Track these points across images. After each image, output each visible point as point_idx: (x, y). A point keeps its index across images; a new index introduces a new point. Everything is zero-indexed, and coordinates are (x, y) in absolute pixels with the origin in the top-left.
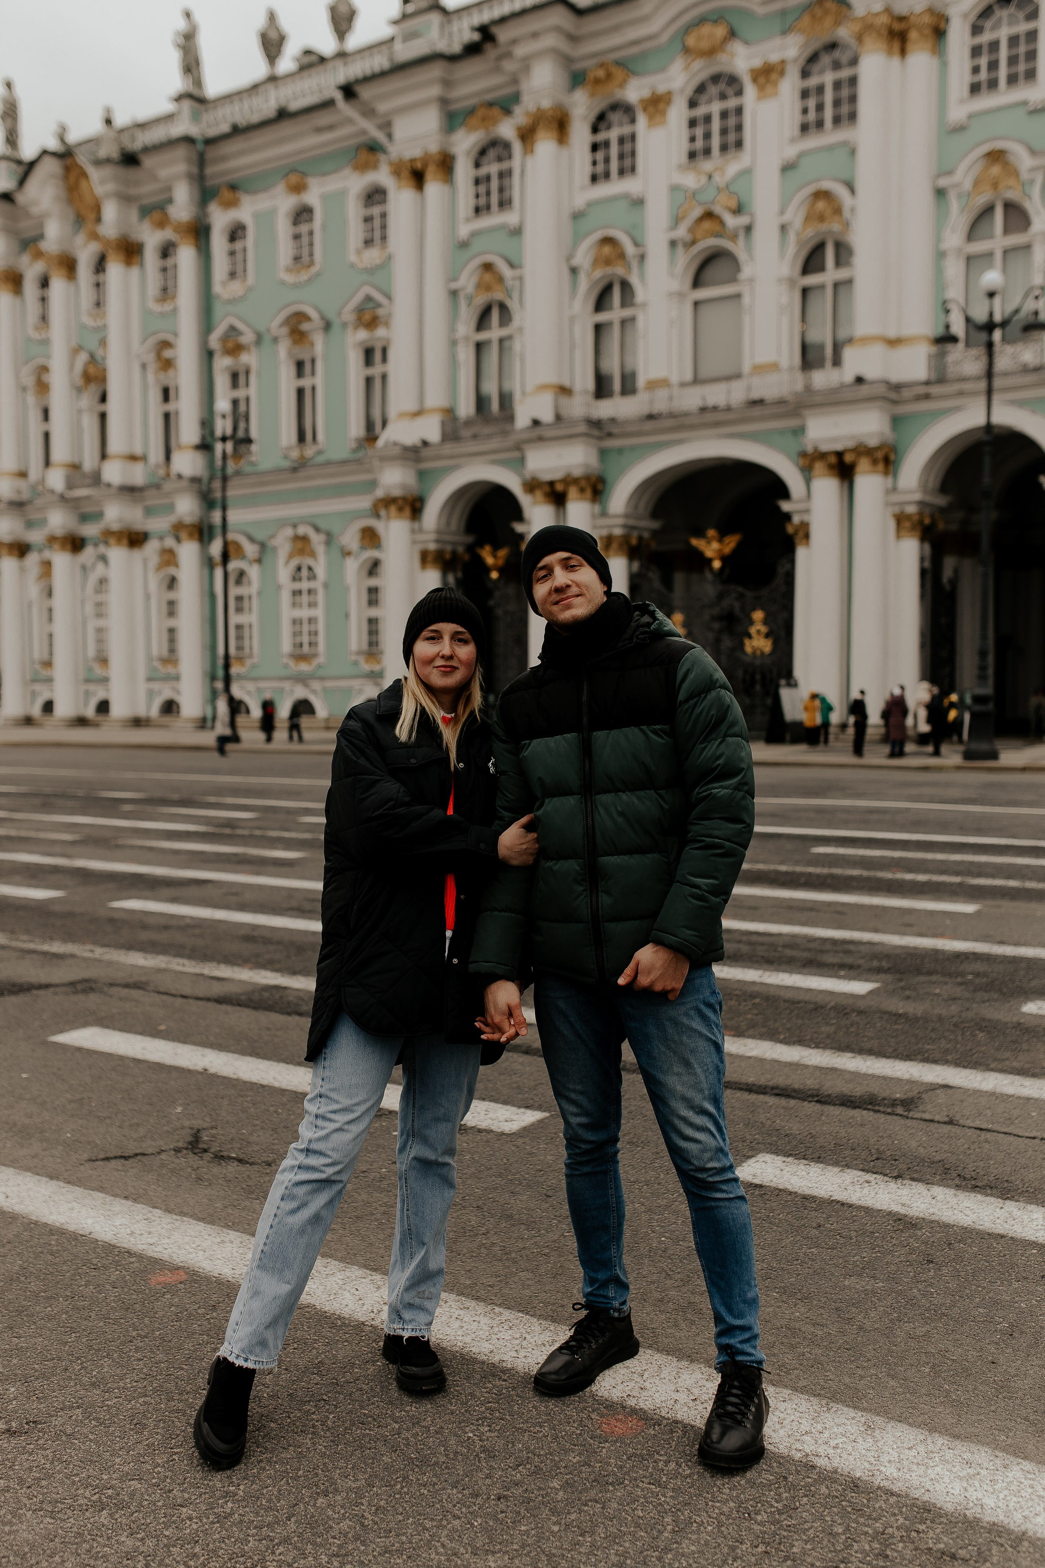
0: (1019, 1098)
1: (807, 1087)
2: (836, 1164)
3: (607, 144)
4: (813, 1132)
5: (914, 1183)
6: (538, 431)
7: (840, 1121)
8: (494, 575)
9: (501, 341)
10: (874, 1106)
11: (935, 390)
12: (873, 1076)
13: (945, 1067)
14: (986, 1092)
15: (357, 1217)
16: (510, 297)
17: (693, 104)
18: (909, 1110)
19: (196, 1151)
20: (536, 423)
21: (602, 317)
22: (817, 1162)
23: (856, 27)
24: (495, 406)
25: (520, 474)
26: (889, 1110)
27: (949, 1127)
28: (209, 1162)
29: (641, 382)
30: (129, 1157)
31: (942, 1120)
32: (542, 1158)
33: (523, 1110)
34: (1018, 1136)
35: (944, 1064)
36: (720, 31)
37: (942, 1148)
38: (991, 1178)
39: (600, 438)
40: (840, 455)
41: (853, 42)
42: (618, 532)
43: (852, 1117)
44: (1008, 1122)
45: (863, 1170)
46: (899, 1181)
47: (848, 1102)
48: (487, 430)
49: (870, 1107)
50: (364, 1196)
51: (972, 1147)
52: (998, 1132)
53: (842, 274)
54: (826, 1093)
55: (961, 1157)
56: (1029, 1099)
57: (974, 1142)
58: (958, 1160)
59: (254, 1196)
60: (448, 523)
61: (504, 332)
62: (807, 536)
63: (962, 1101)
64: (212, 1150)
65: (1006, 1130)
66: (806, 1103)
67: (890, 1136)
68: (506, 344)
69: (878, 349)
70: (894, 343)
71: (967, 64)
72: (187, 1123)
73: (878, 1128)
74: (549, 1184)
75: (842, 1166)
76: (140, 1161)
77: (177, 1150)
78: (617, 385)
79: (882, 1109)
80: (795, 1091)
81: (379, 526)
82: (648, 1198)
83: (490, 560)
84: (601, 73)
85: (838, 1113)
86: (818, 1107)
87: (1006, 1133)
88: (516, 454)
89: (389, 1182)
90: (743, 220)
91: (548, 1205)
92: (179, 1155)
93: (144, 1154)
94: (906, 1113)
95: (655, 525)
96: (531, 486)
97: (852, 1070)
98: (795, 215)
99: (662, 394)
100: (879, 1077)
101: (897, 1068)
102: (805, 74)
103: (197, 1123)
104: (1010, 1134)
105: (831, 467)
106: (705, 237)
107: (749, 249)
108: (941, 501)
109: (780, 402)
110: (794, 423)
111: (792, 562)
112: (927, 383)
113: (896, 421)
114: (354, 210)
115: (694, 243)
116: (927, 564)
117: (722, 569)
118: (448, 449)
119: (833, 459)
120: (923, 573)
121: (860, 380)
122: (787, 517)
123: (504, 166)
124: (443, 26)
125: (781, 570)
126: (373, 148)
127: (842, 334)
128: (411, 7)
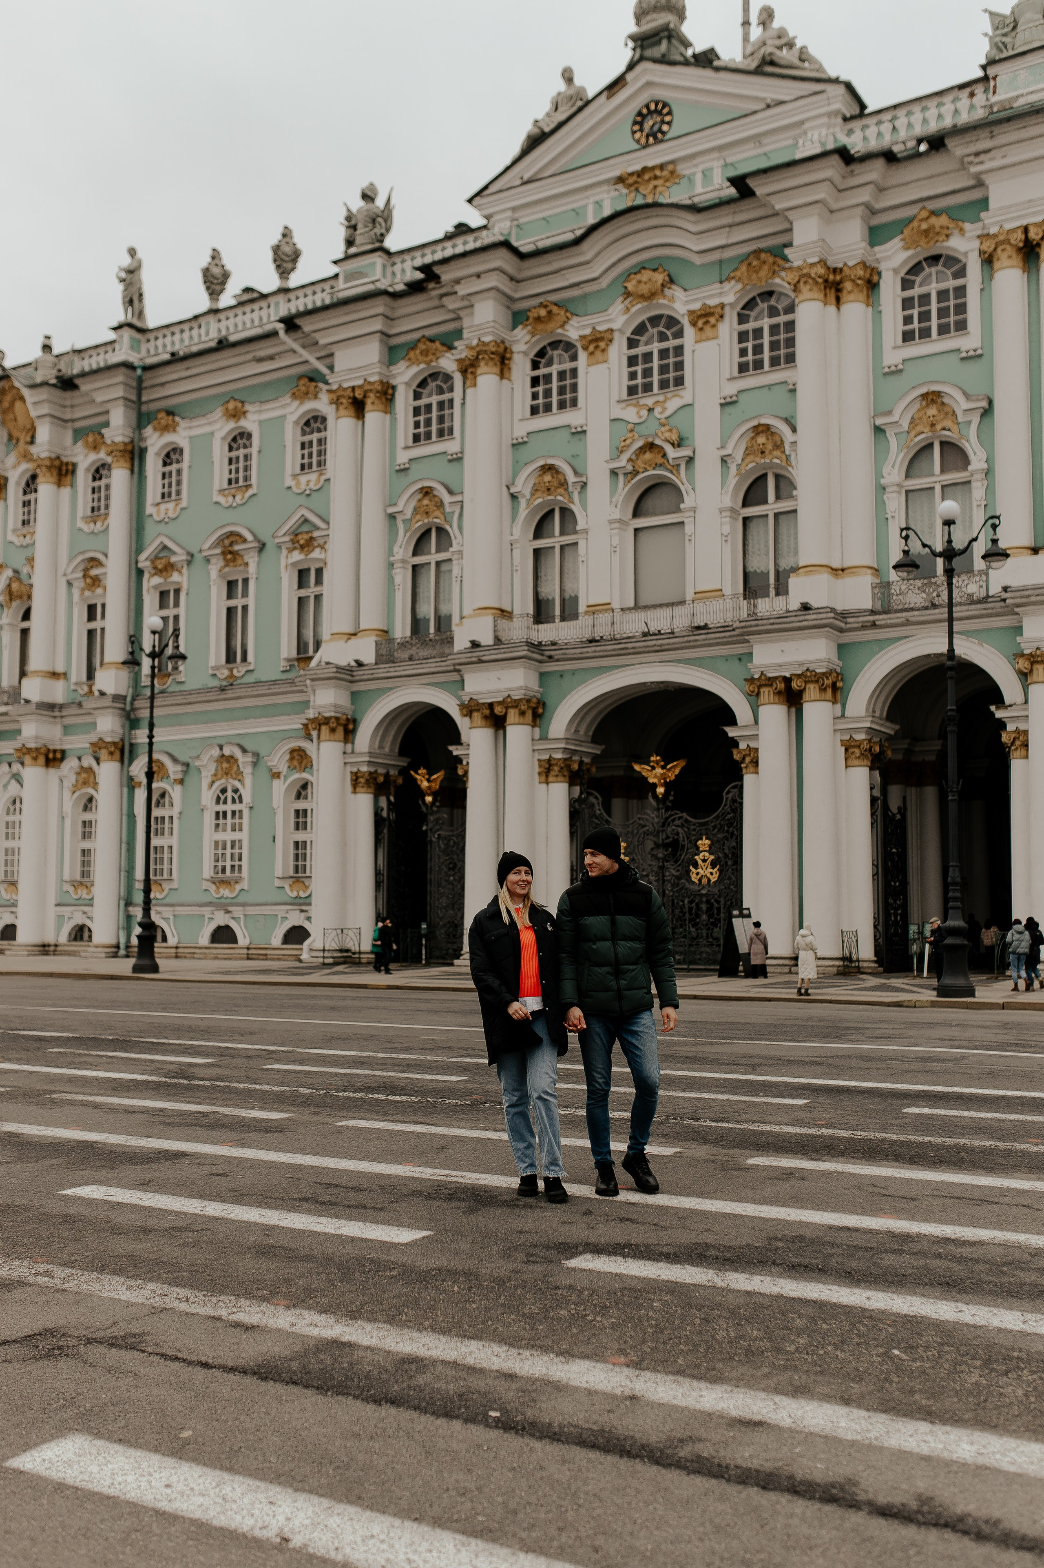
3: (548, 378)
8: (429, 799)
9: (438, 564)
11: (881, 619)
17: (632, 343)
21: (541, 543)
23: (793, 277)
25: (458, 698)
36: (659, 278)
39: (541, 662)
40: (787, 681)
41: (788, 289)
42: (559, 756)
48: (423, 653)
53: (784, 506)
60: (381, 747)
62: (755, 763)
68: (444, 567)
69: (824, 577)
70: (838, 572)
71: (900, 315)
81: (310, 748)
83: (425, 784)
84: (543, 312)
90: (686, 452)
95: (597, 750)
98: (736, 449)
99: (604, 618)
102: (742, 319)
105: (779, 693)
106: (646, 470)
107: (691, 481)
108: (889, 729)
109: (725, 628)
110: (739, 649)
111: (741, 787)
112: (873, 612)
113: (842, 649)
114: (291, 436)
115: (635, 473)
116: (877, 793)
117: (666, 795)
118: (383, 670)
119: (781, 686)
120: (873, 800)
121: (806, 607)
122: (734, 743)
123: (446, 397)
124: (384, 266)
125: (728, 796)
126: (314, 377)
127: (784, 564)
128: (353, 250)
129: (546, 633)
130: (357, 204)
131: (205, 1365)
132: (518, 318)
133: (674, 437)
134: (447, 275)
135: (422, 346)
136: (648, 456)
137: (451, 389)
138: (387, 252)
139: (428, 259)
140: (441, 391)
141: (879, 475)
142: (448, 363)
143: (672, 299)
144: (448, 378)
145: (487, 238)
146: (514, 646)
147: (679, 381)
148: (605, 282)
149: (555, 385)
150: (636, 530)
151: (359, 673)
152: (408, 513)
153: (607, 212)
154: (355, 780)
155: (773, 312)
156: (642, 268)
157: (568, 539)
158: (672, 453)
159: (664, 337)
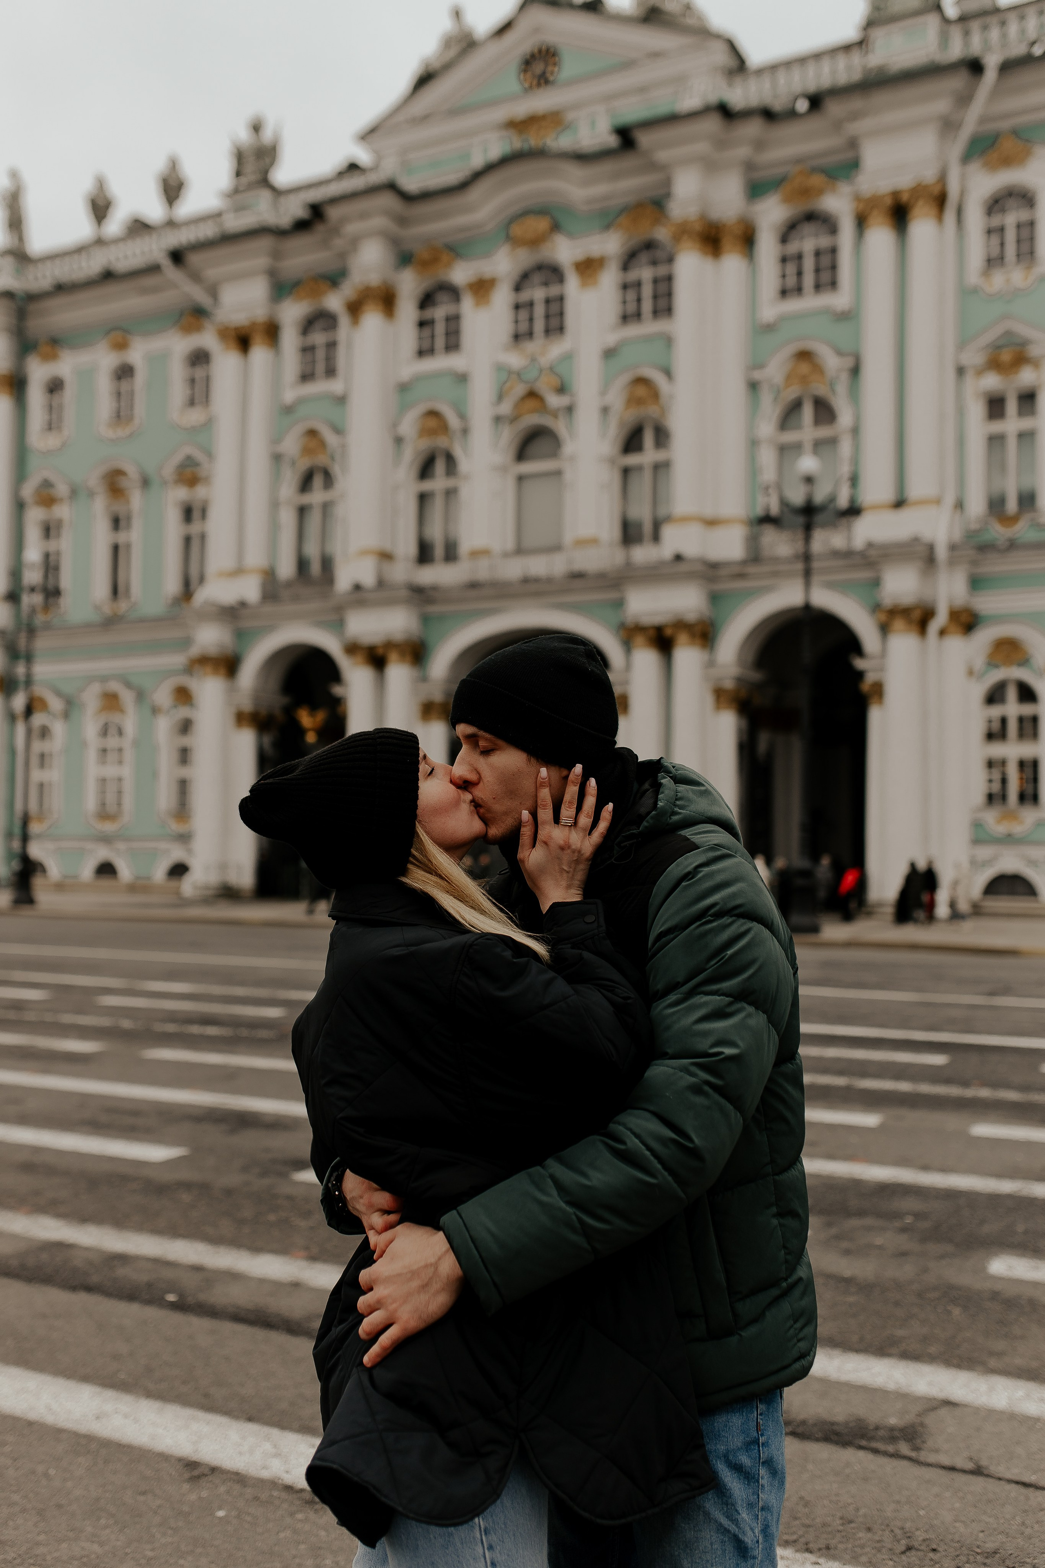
3: (433, 321)
6: (360, 595)
7: (835, 1472)
8: (311, 737)
9: (324, 505)
11: (751, 569)
12: (849, 1385)
16: (333, 462)
17: (518, 288)
18: (917, 1449)
20: (357, 587)
21: (426, 486)
23: (673, 230)
24: (316, 568)
25: (341, 637)
29: (464, 549)
36: (543, 224)
39: (422, 604)
40: (659, 629)
41: (669, 243)
42: (437, 697)
47: (832, 1435)
48: (307, 592)
53: (661, 456)
54: (799, 1418)
61: (327, 496)
62: (627, 708)
68: (329, 508)
69: (696, 529)
70: (711, 523)
71: (776, 271)
78: (439, 552)
81: (192, 684)
83: (306, 722)
84: (428, 255)
85: (826, 1456)
88: (336, 617)
90: (567, 399)
94: (914, 1454)
96: (351, 649)
99: (484, 563)
100: (862, 1388)
102: (625, 269)
105: (651, 640)
106: (528, 415)
107: (570, 428)
108: (758, 677)
109: (601, 575)
110: (613, 595)
112: (743, 563)
113: (714, 598)
114: (177, 371)
115: (517, 419)
116: (745, 738)
119: (653, 633)
120: (742, 745)
121: (678, 558)
123: (330, 336)
124: (272, 202)
126: (199, 313)
127: (662, 512)
128: (242, 182)
129: (428, 575)
130: (244, 136)
132: (405, 259)
133: (555, 384)
134: (334, 214)
135: (309, 284)
136: (531, 403)
137: (336, 328)
138: (274, 189)
139: (316, 196)
140: (325, 330)
141: (752, 428)
142: (334, 302)
143: (556, 247)
144: (334, 317)
145: (373, 178)
146: (395, 588)
147: (561, 329)
148: (489, 227)
149: (440, 328)
150: (520, 477)
151: (244, 612)
152: (294, 453)
153: (494, 156)
154: (239, 717)
155: (654, 263)
156: (525, 213)
157: (451, 483)
158: (554, 401)
159: (546, 284)
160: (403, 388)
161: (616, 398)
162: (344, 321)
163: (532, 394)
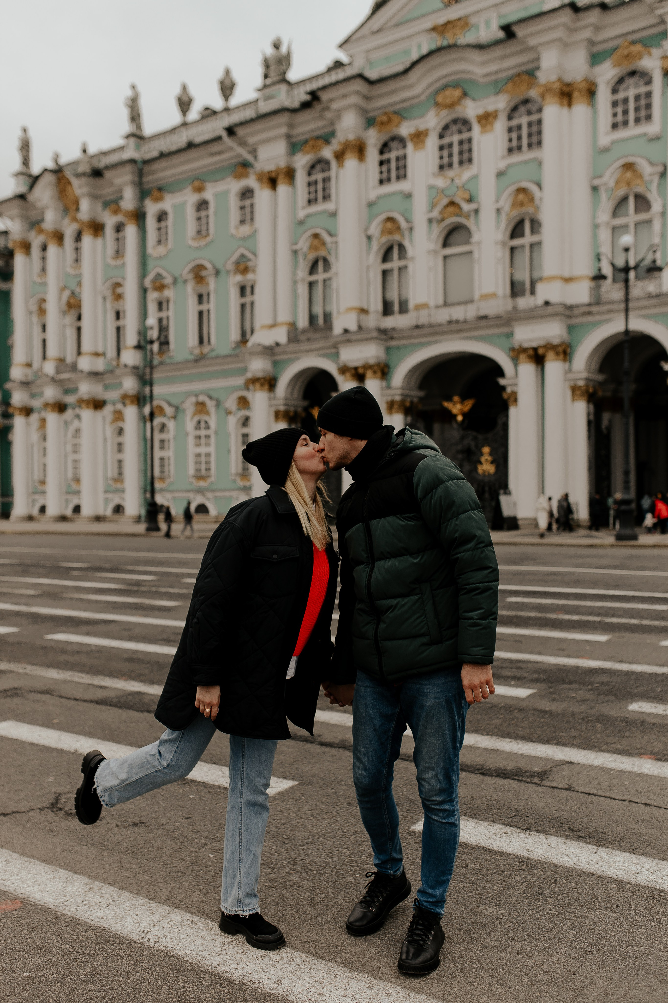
0: (618, 771)
1: (476, 763)
2: (486, 819)
3: (389, 161)
4: (474, 796)
5: (537, 834)
6: (348, 336)
7: (494, 788)
9: (325, 281)
10: (519, 777)
11: (594, 308)
12: (522, 755)
13: (571, 749)
14: (596, 767)
15: (151, 859)
16: (330, 254)
17: (441, 136)
18: (542, 780)
19: (54, 809)
20: (346, 331)
21: (387, 266)
22: (473, 818)
23: (541, 90)
24: (321, 321)
25: (336, 363)
26: (529, 780)
27: (567, 792)
28: (61, 818)
29: (411, 305)
30: (8, 814)
31: (563, 787)
32: (286, 814)
33: (281, 780)
34: (614, 799)
35: (570, 747)
36: (457, 93)
37: (560, 807)
38: (591, 831)
39: (386, 340)
40: (535, 349)
41: (539, 99)
42: (398, 398)
43: (503, 785)
44: (608, 789)
45: (504, 824)
46: (528, 832)
47: (502, 774)
48: (316, 336)
49: (516, 777)
50: (160, 843)
51: (581, 807)
52: (601, 796)
53: (535, 238)
54: (488, 768)
55: (573, 814)
56: (624, 772)
57: (583, 804)
58: (570, 817)
59: (84, 843)
60: (292, 394)
61: (326, 276)
62: (516, 400)
63: (579, 773)
64: (65, 809)
65: (606, 795)
66: (473, 775)
67: (526, 799)
68: (328, 283)
69: (558, 284)
70: (568, 280)
71: (610, 112)
72: (53, 789)
73: (519, 793)
74: (288, 834)
75: (490, 821)
76: (14, 817)
77: (41, 809)
78: (396, 308)
79: (524, 779)
80: (467, 766)
81: (249, 395)
82: (353, 845)
84: (385, 119)
85: (493, 782)
86: (481, 777)
87: (606, 797)
88: (334, 350)
89: (179, 832)
90: (475, 206)
91: (283, 850)
92: (42, 812)
93: (18, 812)
94: (540, 782)
95: (421, 394)
96: (343, 370)
97: (508, 750)
99: (424, 313)
100: (525, 756)
101: (539, 749)
102: (510, 118)
103: (60, 789)
104: (609, 797)
105: (530, 357)
106: (450, 217)
107: (477, 224)
108: (600, 378)
109: (498, 317)
110: (506, 330)
111: (507, 416)
112: (589, 305)
113: (570, 329)
114: (234, 202)
115: (443, 220)
116: (592, 417)
117: (463, 421)
118: (292, 347)
119: (531, 352)
120: (589, 423)
121: (547, 303)
122: (503, 388)
123: (326, 175)
124: (288, 91)
125: (500, 421)
126: (245, 165)
127: (536, 275)
128: (269, 81)
129: (389, 322)
130: (269, 51)
131: (76, 700)
132: (370, 122)
133: (467, 196)
134: (325, 96)
135: (312, 143)
136: (451, 209)
137: (329, 169)
138: (288, 83)
139: (314, 86)
140: (323, 171)
141: (594, 217)
142: (327, 153)
143: (465, 107)
144: (327, 163)
145: (349, 72)
146: (369, 331)
147: (470, 160)
148: (423, 97)
149: (393, 165)
150: (445, 257)
151: (278, 350)
152: (305, 249)
153: (425, 50)
154: (277, 415)
155: (529, 113)
156: (446, 87)
157: (402, 263)
158: (466, 207)
159: (460, 132)
160: (371, 205)
161: (506, 203)
162: (334, 164)
163: (452, 203)
